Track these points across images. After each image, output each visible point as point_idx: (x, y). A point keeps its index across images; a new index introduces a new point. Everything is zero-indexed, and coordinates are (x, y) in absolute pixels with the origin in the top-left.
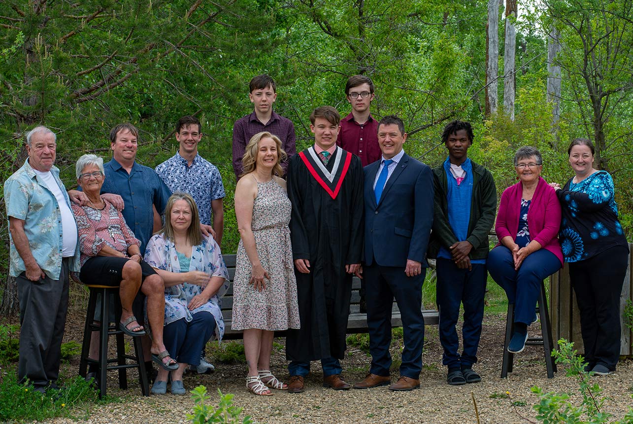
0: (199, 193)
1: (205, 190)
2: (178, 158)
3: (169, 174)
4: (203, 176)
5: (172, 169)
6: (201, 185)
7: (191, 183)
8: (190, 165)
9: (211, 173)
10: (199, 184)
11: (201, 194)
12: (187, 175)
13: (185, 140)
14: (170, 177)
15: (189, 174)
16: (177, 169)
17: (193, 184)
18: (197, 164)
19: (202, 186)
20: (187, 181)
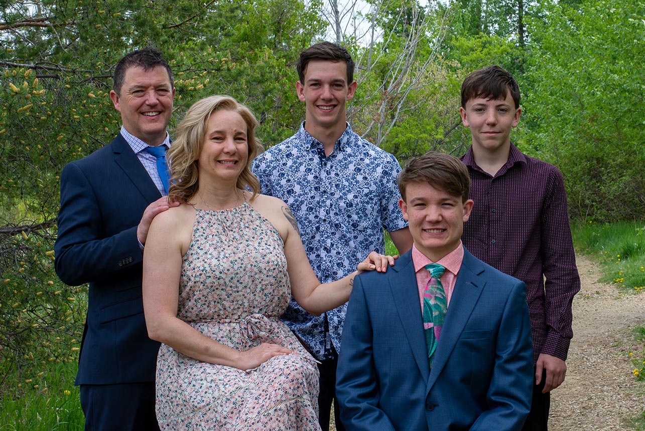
0: (349, 216)
1: (364, 210)
2: (303, 137)
3: (283, 174)
4: (360, 178)
5: (290, 163)
6: (356, 197)
7: (332, 194)
8: (329, 152)
9: (379, 170)
10: (350, 196)
11: (355, 217)
12: (323, 175)
13: (316, 100)
14: (283, 182)
15: (328, 173)
16: (301, 164)
17: (337, 196)
18: (349, 150)
19: (359, 200)
20: (322, 189)
